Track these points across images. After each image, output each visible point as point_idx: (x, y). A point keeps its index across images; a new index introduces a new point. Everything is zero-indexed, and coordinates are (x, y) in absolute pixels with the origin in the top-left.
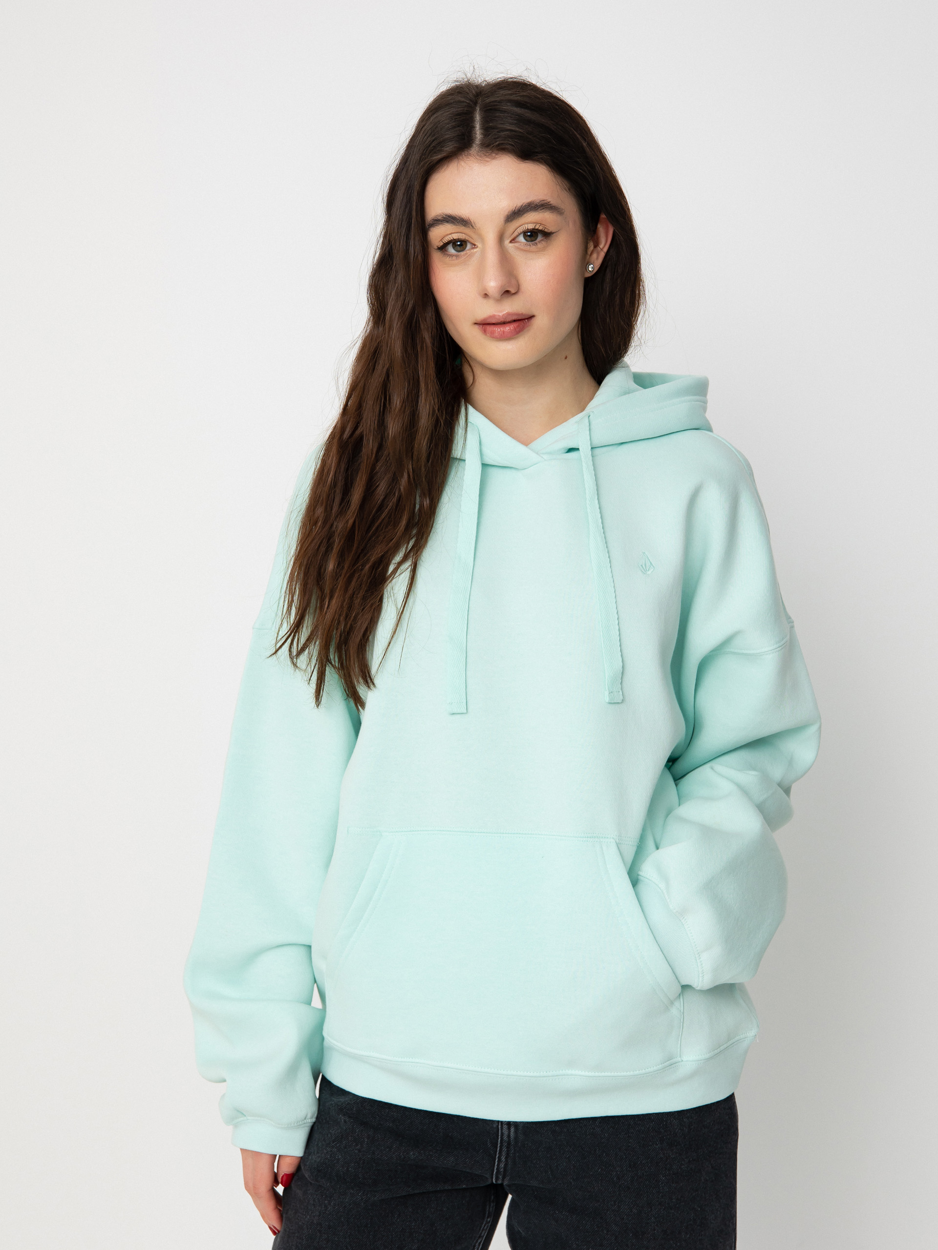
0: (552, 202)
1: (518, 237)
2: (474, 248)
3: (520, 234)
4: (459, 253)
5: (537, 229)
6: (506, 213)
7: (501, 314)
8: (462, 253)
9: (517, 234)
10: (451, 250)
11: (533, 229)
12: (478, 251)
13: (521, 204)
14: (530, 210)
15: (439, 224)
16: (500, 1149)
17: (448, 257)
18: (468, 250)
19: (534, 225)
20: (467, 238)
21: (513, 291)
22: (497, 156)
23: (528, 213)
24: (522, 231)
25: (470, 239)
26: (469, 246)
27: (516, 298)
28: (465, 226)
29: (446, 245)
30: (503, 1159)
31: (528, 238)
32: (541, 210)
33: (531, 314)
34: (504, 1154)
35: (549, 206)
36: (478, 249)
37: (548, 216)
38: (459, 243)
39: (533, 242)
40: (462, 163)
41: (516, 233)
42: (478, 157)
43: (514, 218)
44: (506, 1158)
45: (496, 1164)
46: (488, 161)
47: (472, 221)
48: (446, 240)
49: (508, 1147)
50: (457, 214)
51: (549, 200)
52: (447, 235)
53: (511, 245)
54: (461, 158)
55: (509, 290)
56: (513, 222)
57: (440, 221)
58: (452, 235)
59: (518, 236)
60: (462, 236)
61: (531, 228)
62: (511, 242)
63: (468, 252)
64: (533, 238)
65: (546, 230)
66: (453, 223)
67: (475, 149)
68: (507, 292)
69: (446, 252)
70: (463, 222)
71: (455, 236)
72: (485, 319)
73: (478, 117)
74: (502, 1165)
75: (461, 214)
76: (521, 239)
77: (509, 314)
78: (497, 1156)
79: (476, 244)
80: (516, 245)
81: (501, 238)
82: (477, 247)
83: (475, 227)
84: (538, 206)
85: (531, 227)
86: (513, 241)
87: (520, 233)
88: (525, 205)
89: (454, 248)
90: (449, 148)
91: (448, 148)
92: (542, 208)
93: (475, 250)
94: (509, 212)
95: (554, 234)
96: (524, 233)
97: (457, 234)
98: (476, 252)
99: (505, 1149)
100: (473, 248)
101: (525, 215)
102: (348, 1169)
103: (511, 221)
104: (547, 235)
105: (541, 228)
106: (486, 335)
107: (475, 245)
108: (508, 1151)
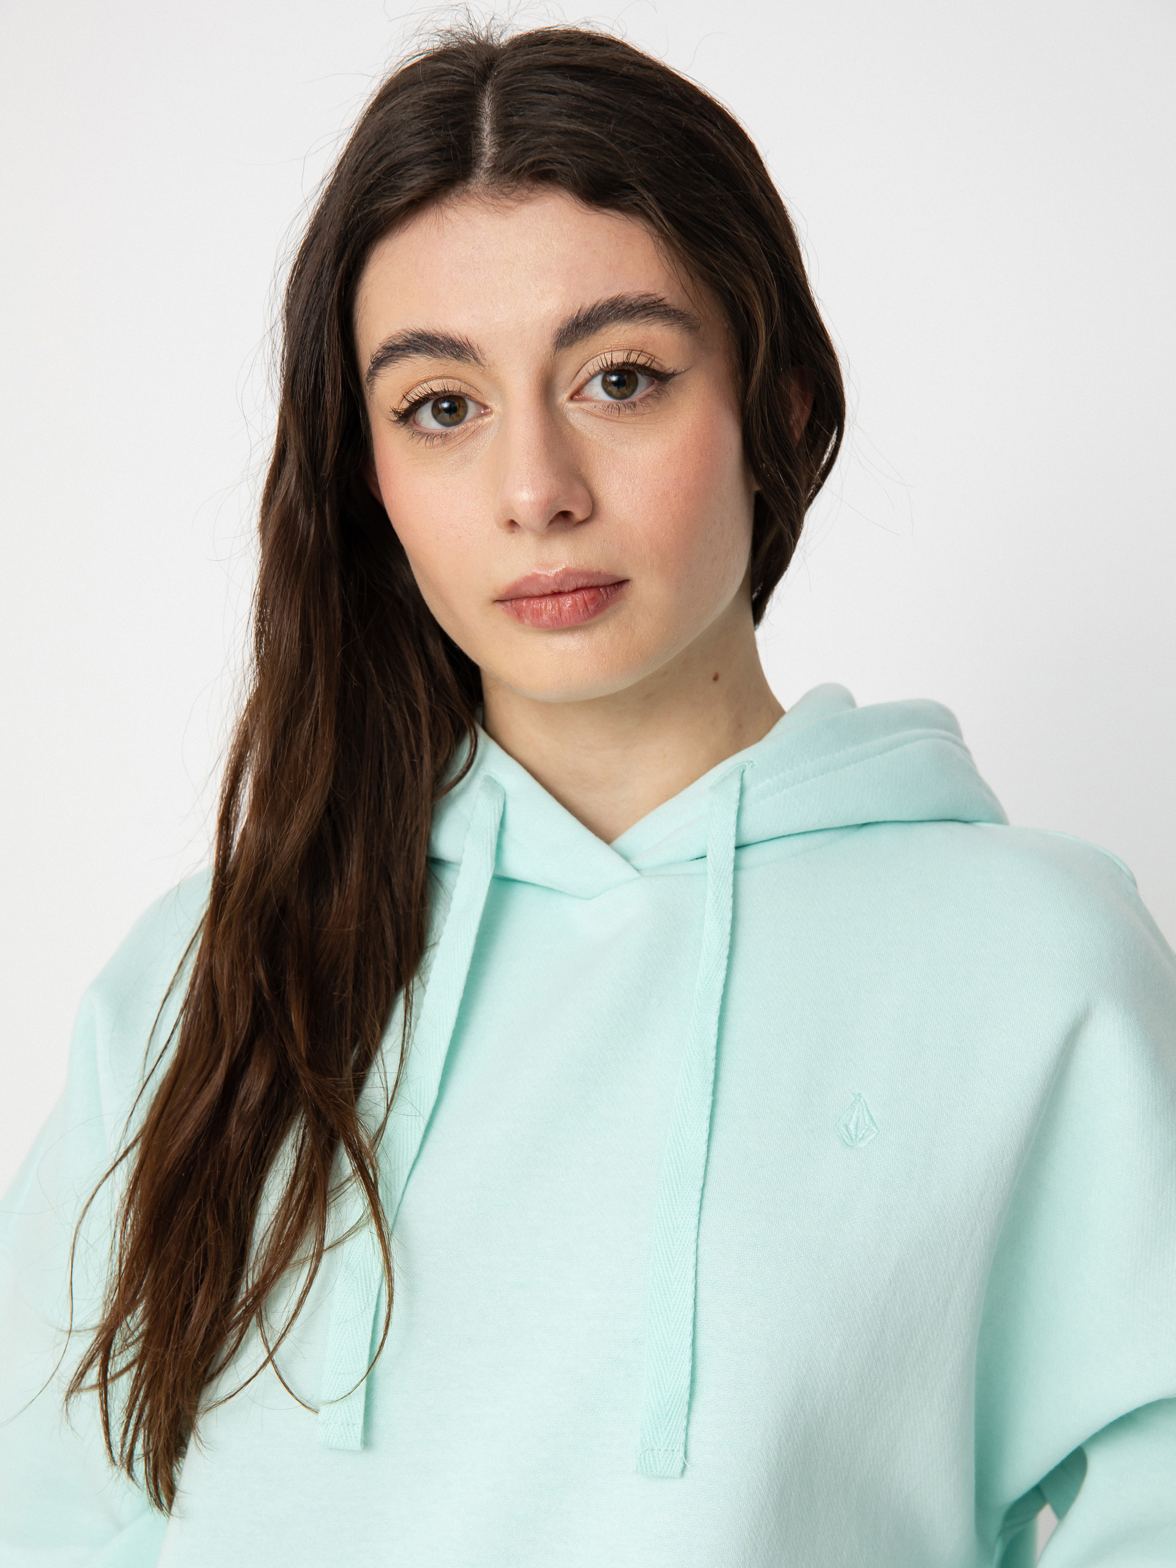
0: (668, 301)
1: (587, 388)
2: (485, 415)
3: (593, 377)
4: (450, 430)
5: (634, 364)
6: (557, 325)
7: (552, 573)
8: (456, 429)
9: (587, 376)
10: (426, 418)
11: (624, 363)
12: (493, 421)
13: (593, 302)
14: (616, 318)
15: (398, 358)
17: (423, 440)
18: (471, 420)
19: (626, 354)
20: (465, 389)
21: (579, 514)
22: (532, 195)
23: (611, 325)
24: (597, 369)
25: (472, 392)
26: (472, 409)
27: (587, 529)
28: (458, 357)
29: (417, 405)
31: (614, 389)
32: (642, 317)
33: (621, 574)
35: (662, 309)
36: (493, 416)
37: (659, 334)
38: (445, 405)
39: (626, 401)
40: (450, 214)
41: (583, 375)
42: (486, 199)
43: (576, 336)
46: (511, 208)
47: (475, 346)
48: (414, 396)
50: (438, 329)
51: (661, 295)
52: (418, 384)
53: (571, 405)
54: (446, 201)
55: (568, 509)
56: (574, 347)
57: (399, 349)
58: (431, 383)
59: (587, 381)
60: (453, 386)
61: (620, 360)
62: (572, 397)
63: (469, 424)
64: (624, 390)
65: (655, 366)
66: (430, 351)
67: (480, 178)
68: (565, 515)
69: (416, 428)
70: (455, 349)
71: (437, 386)
72: (516, 586)
73: (487, 107)
75: (448, 330)
76: (596, 389)
77: (568, 573)
79: (489, 403)
80: (584, 405)
81: (547, 388)
82: (491, 412)
83: (483, 361)
84: (633, 308)
85: (619, 358)
86: (576, 395)
87: (592, 372)
88: (603, 307)
89: (435, 416)
90: (417, 179)
91: (414, 183)
92: (643, 313)
93: (487, 420)
94: (563, 322)
95: (677, 378)
96: (607, 372)
97: (440, 381)
98: (490, 424)
100: (481, 416)
101: (604, 330)
103: (571, 343)
104: (660, 378)
105: (642, 360)
107: (485, 407)
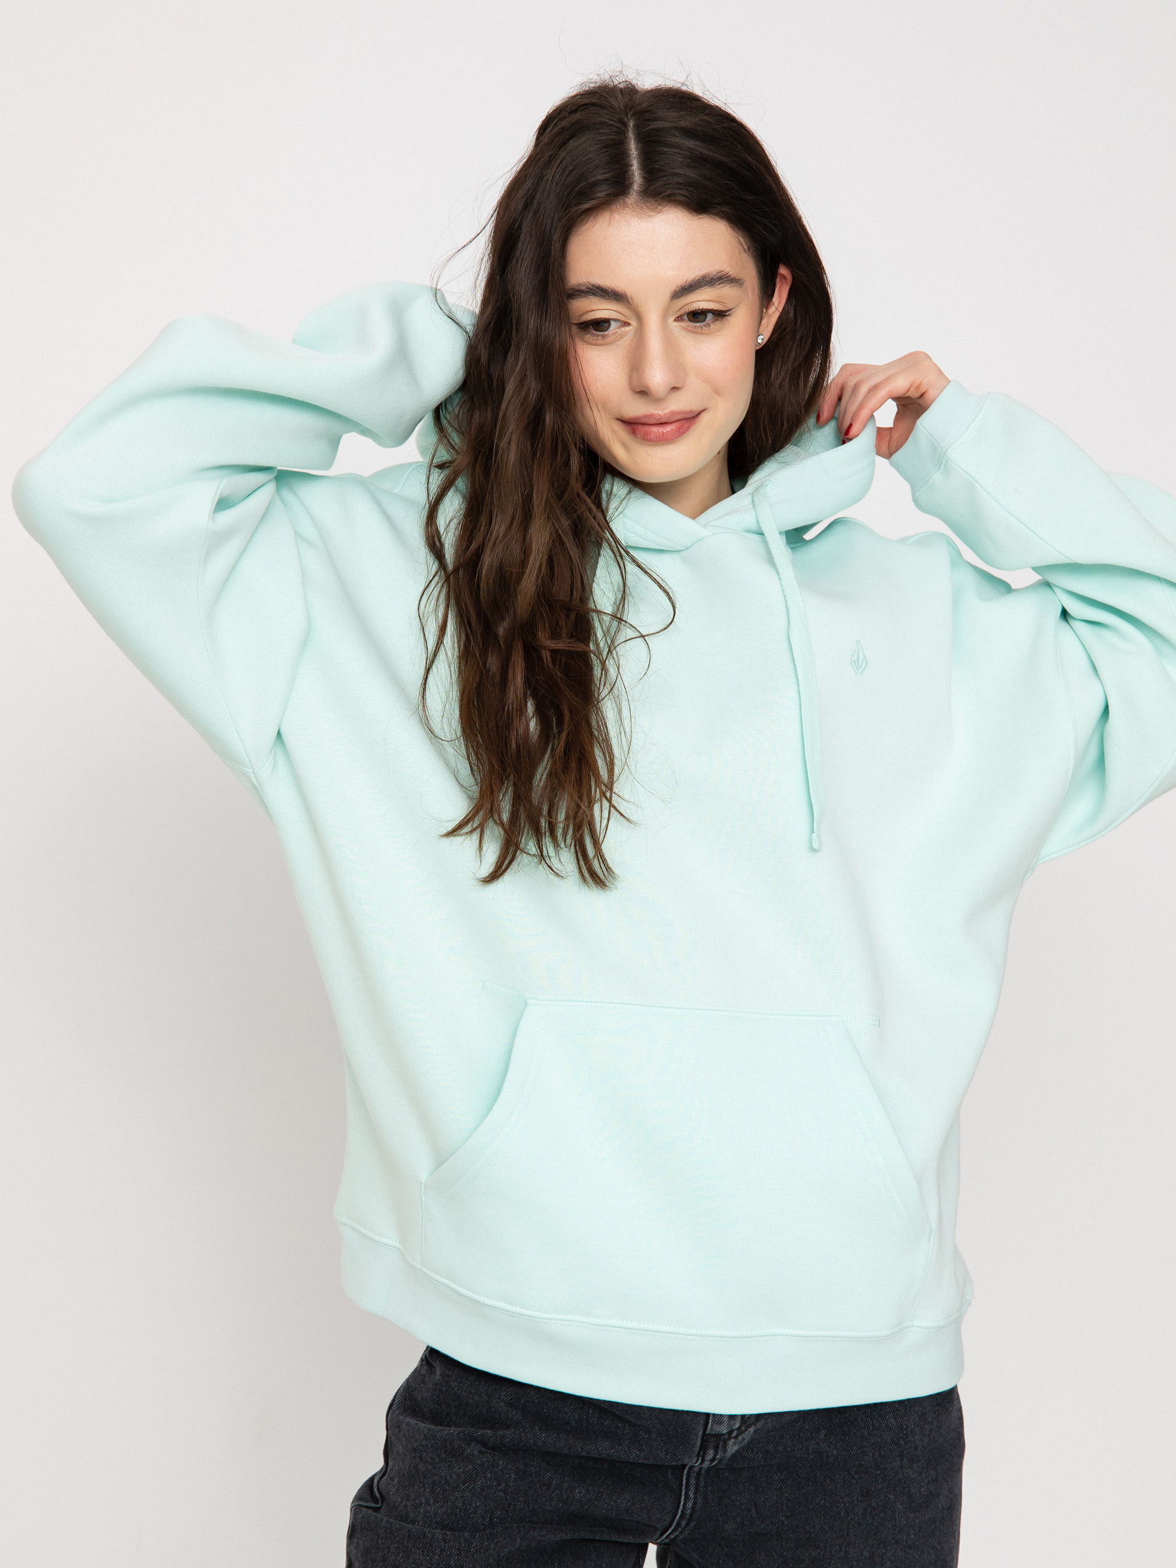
0: (731, 273)
3: (685, 313)
5: (708, 308)
6: (673, 287)
7: (661, 413)
12: (630, 330)
13: (694, 277)
14: (705, 285)
15: (582, 297)
16: (686, 1482)
19: (705, 304)
22: (662, 208)
23: (702, 288)
27: (682, 393)
28: (616, 300)
30: (692, 1495)
34: (692, 1488)
35: (729, 278)
36: (631, 327)
40: (616, 216)
41: (683, 311)
42: (637, 209)
43: (683, 294)
44: (695, 1493)
45: (682, 1503)
46: (651, 216)
47: (629, 296)
48: (588, 317)
49: (697, 1479)
51: (729, 271)
52: (592, 312)
53: (676, 324)
54: (615, 208)
55: (677, 386)
56: (680, 299)
57: (583, 292)
58: (596, 312)
59: (683, 315)
60: (611, 314)
61: (704, 307)
62: (675, 320)
64: (701, 319)
65: (722, 308)
66: (600, 295)
67: (633, 197)
70: (616, 296)
73: (633, 148)
74: (690, 1505)
75: (614, 286)
76: (685, 317)
77: (673, 412)
78: (683, 1492)
79: (629, 322)
80: (680, 326)
83: (630, 302)
84: (714, 281)
85: (702, 304)
86: (677, 320)
88: (699, 279)
90: (601, 193)
92: (718, 282)
93: (626, 329)
94: (677, 287)
95: (730, 315)
97: (604, 310)
98: (626, 333)
99: (693, 1481)
101: (697, 290)
102: (491, 1519)
103: (680, 297)
104: (720, 315)
105: (716, 306)
106: (636, 436)
107: (627, 323)
108: (697, 1483)
